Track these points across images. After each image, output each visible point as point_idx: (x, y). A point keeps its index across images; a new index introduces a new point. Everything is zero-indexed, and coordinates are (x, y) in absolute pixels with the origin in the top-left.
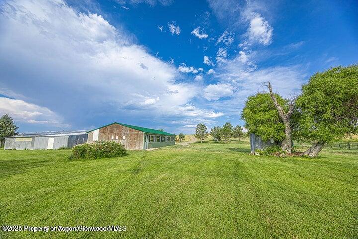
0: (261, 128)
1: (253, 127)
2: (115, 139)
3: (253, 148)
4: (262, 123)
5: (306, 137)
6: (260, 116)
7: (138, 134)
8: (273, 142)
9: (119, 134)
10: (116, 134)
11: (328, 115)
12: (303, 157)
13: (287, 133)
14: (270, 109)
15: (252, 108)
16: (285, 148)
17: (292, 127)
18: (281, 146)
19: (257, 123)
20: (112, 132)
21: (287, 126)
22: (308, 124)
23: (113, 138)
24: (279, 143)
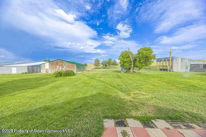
0: (125, 64)
1: (123, 63)
2: (59, 67)
3: (122, 71)
4: (126, 62)
5: (137, 67)
6: (125, 60)
7: (72, 65)
8: (128, 68)
9: (62, 65)
10: (59, 65)
11: (142, 61)
12: (135, 73)
13: (132, 66)
14: (128, 57)
15: (123, 56)
16: (132, 71)
17: (134, 64)
18: (130, 70)
19: (124, 62)
20: (57, 64)
21: (132, 63)
22: (137, 63)
23: (58, 67)
24: (130, 69)
